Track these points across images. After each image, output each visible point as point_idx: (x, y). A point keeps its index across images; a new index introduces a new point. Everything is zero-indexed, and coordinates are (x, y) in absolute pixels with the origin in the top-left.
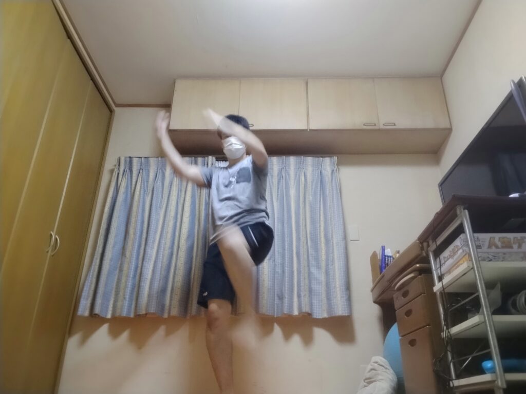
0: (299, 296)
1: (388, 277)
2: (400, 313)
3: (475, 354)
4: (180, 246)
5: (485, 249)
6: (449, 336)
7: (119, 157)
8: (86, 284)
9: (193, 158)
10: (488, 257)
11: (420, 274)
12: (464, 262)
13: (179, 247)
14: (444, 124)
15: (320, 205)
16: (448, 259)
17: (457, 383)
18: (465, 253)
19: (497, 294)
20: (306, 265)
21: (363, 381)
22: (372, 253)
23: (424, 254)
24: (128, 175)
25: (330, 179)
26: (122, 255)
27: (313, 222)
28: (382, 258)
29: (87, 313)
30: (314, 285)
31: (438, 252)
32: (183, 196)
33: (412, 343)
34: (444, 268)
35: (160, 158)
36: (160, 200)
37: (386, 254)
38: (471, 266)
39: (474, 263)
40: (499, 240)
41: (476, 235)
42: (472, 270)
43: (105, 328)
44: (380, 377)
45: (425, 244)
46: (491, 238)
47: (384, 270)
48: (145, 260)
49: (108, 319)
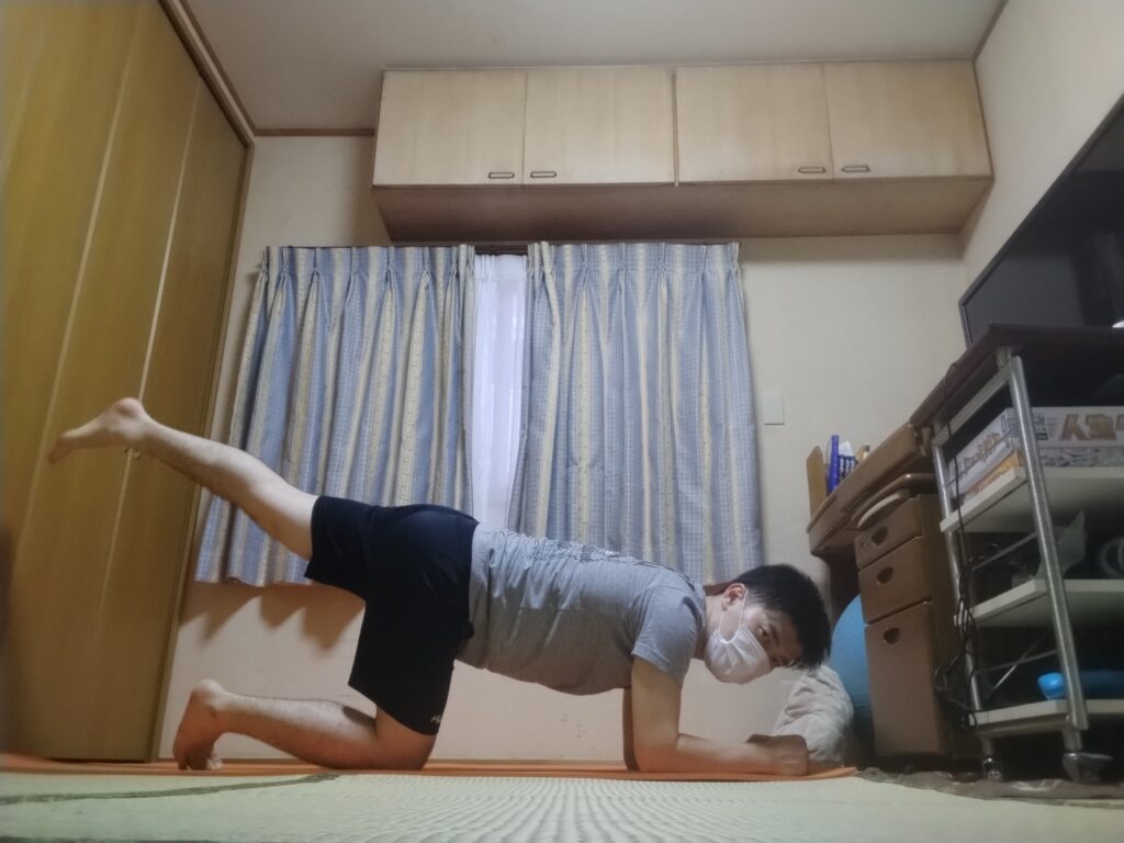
0: (655, 542)
1: (842, 501)
2: (866, 576)
3: (1023, 660)
4: (404, 437)
5: (1054, 440)
6: (971, 624)
7: (268, 248)
8: (210, 517)
9: (427, 249)
10: (1061, 458)
11: (913, 495)
12: (1008, 468)
13: (400, 440)
14: (975, 166)
15: (701, 349)
16: (973, 464)
17: (983, 718)
18: (1012, 448)
19: (1076, 534)
20: (670, 477)
21: (783, 711)
22: (811, 450)
23: (923, 453)
24: (287, 287)
25: (723, 292)
26: (283, 458)
27: (686, 385)
28: (832, 461)
29: (214, 577)
30: (686, 519)
31: (953, 448)
32: (406, 332)
33: (891, 636)
34: (965, 483)
35: (354, 249)
36: (357, 340)
37: (840, 453)
38: (1023, 476)
39: (1031, 471)
40: (1087, 421)
41: (1038, 411)
42: (1025, 486)
43: (253, 606)
44: (817, 705)
45: (926, 432)
46: (1068, 417)
47: (836, 488)
48: (330, 468)
49: (259, 588)
